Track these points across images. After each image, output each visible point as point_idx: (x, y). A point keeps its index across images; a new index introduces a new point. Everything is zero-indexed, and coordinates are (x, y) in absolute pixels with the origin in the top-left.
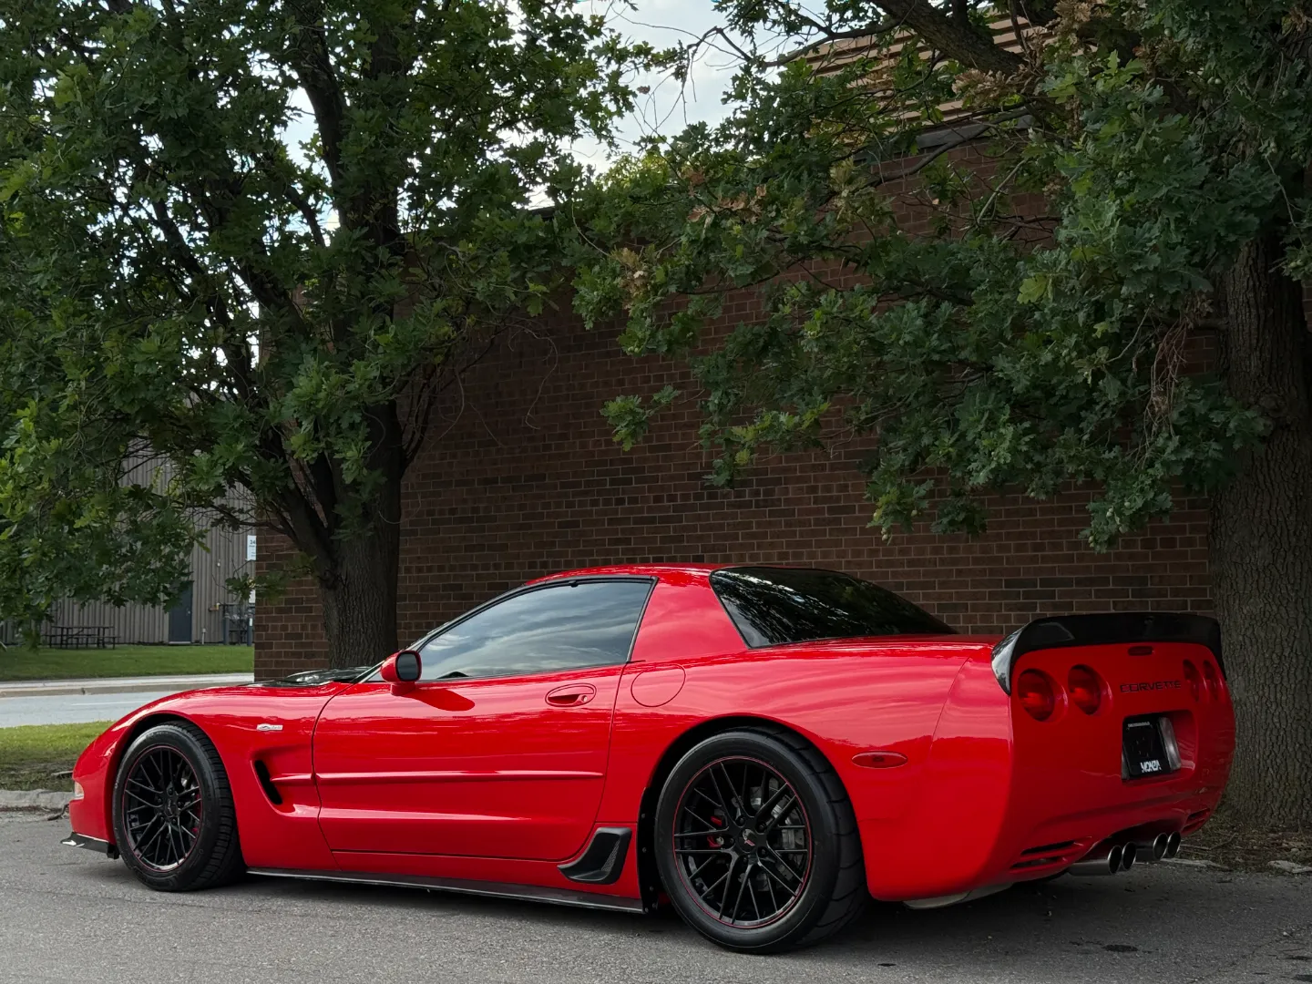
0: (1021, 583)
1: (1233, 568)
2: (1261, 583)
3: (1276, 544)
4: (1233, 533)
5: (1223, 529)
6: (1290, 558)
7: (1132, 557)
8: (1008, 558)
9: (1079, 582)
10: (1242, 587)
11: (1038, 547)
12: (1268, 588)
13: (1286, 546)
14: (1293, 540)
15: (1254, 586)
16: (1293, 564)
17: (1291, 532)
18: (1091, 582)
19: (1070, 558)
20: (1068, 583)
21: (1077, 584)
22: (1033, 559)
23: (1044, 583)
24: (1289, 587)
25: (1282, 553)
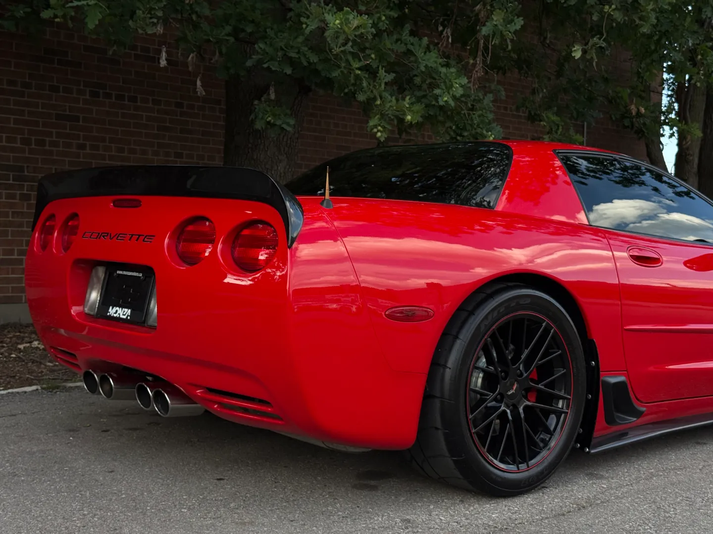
7: (13, 150)
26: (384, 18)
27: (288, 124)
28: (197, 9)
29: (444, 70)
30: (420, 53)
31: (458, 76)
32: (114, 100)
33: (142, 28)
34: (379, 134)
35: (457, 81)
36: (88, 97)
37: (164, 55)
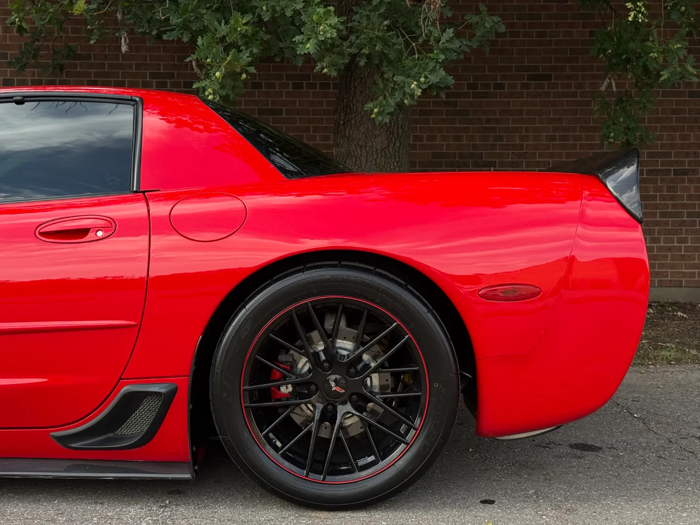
1: (359, 150)
2: (378, 161)
3: (390, 134)
4: (360, 125)
5: (353, 122)
6: (398, 144)
10: (364, 162)
12: (382, 164)
13: (396, 136)
14: (400, 131)
15: (373, 162)
16: (399, 148)
17: (400, 125)
24: (395, 164)
25: (393, 140)
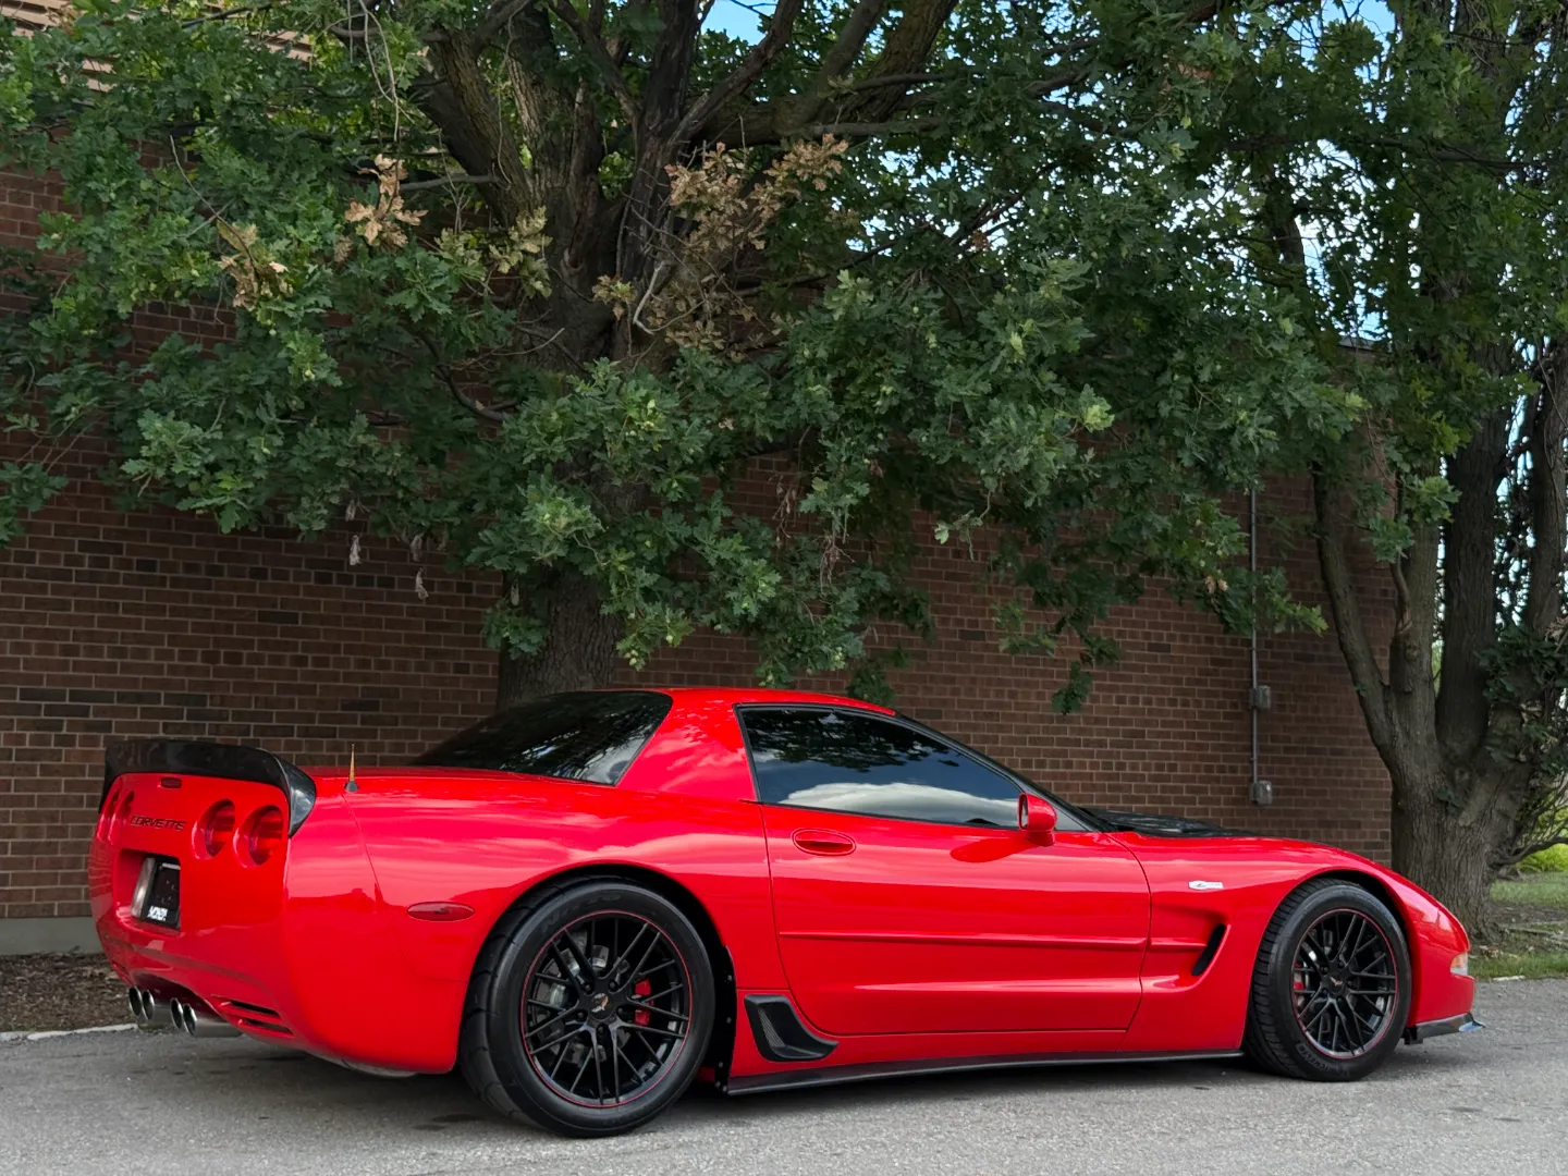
0: (44, 695)
7: (189, 671)
8: (26, 660)
9: (122, 697)
11: (67, 651)
18: (139, 698)
19: (111, 667)
20: (108, 698)
21: (119, 700)
22: (64, 666)
23: (74, 696)
26: (675, 485)
27: (529, 642)
28: (404, 483)
29: (746, 562)
30: (710, 541)
31: (765, 572)
32: (354, 586)
33: (307, 523)
34: (633, 661)
35: (766, 579)
36: (312, 583)
37: (355, 548)
